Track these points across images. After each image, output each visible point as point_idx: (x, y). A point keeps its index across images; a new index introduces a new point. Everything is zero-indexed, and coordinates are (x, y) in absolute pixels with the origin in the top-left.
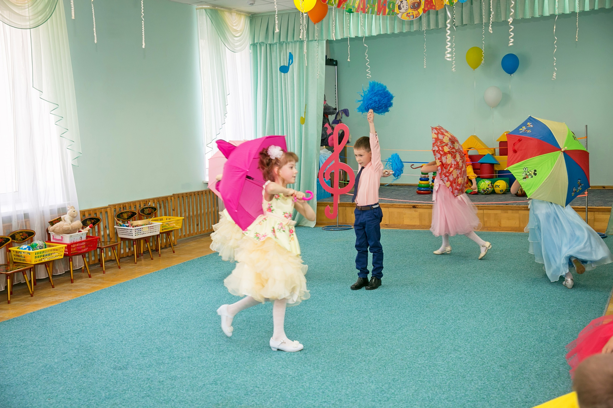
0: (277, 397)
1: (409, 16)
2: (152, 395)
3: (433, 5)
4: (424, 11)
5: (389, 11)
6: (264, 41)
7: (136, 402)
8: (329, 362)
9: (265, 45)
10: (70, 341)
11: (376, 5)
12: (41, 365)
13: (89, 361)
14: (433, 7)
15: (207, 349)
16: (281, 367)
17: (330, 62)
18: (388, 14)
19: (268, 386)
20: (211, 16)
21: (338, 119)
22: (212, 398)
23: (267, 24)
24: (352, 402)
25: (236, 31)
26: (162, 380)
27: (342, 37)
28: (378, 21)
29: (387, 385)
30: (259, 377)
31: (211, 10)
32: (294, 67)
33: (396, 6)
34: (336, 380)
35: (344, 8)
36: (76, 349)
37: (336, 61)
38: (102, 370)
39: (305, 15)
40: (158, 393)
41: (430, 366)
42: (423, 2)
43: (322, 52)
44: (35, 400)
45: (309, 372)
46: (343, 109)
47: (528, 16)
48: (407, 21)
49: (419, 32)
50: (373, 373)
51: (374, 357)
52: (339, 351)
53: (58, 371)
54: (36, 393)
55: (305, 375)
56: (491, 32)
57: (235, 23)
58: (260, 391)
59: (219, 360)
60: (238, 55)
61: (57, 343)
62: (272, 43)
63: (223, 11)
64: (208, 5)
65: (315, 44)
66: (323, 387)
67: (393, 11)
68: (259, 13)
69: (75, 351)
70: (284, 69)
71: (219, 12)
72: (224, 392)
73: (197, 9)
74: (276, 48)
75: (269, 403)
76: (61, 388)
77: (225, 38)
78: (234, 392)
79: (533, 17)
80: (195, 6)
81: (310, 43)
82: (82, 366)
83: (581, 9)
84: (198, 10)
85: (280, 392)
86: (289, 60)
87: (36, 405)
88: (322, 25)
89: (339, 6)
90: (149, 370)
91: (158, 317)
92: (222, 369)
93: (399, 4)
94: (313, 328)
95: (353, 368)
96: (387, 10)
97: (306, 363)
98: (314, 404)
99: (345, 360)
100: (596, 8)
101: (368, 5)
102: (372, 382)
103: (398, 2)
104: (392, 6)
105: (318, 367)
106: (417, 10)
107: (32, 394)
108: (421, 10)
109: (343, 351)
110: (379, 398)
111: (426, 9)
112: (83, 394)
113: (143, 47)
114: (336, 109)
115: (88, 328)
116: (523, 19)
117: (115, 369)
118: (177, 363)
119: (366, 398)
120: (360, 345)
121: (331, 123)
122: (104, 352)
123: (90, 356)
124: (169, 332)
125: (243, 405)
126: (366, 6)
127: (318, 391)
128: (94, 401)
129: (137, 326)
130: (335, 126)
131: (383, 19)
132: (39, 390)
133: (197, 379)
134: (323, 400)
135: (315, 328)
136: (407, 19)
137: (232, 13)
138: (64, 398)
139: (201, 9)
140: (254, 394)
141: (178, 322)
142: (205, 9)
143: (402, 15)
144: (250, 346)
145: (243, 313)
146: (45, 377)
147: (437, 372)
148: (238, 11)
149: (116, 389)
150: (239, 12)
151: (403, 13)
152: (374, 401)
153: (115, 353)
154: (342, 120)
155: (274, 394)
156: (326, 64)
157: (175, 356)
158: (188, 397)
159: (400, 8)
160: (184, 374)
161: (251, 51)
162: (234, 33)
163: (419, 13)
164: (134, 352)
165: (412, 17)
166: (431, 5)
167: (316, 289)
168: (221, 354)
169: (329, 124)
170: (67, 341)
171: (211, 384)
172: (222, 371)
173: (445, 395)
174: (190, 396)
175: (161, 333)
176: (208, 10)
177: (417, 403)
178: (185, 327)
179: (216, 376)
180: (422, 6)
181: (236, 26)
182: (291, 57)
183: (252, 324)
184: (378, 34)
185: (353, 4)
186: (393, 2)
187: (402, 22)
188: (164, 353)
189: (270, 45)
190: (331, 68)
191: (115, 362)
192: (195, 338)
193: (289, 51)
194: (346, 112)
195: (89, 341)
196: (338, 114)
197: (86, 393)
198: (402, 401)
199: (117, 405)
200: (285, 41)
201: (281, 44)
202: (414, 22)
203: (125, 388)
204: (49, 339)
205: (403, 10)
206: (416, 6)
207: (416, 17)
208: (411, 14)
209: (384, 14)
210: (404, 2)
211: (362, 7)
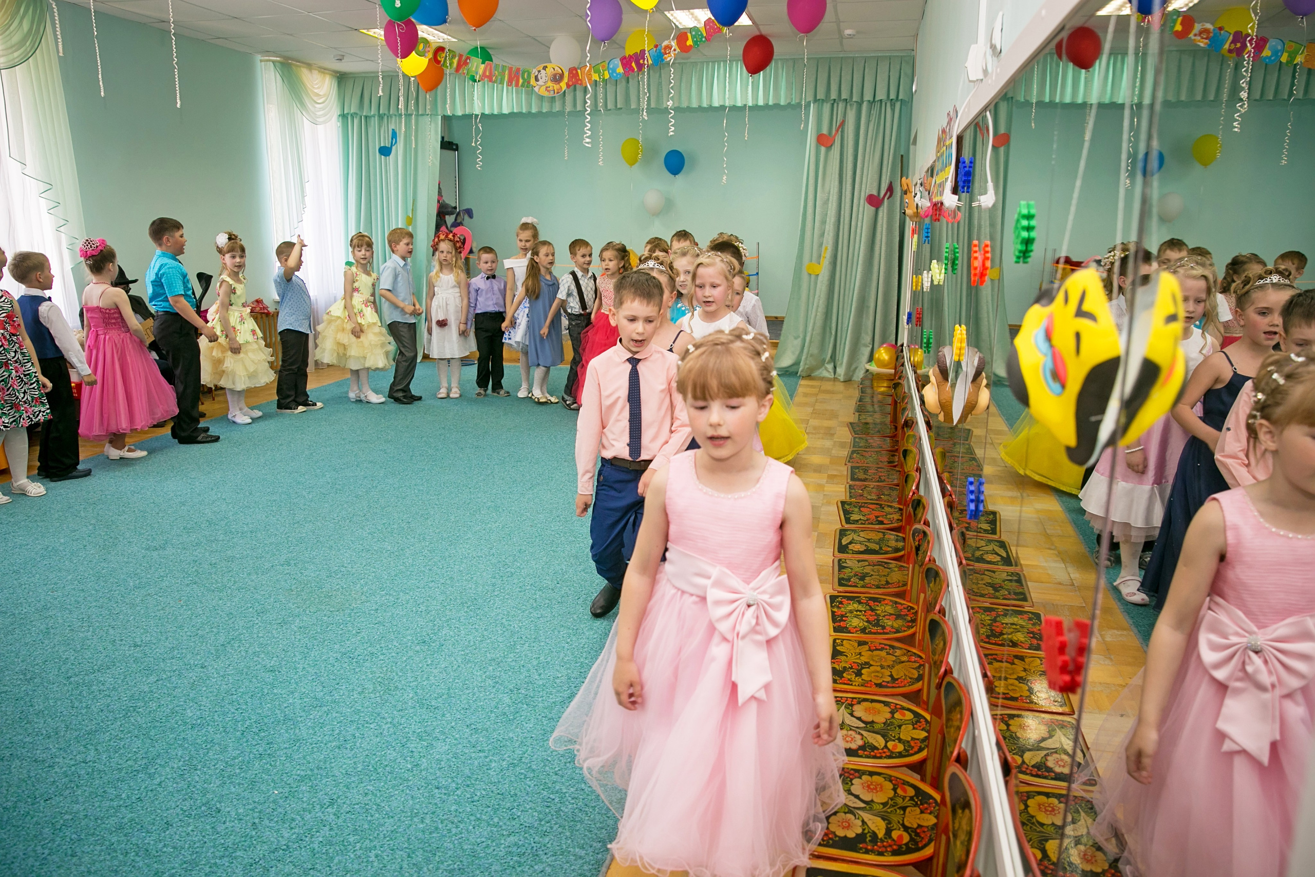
0: (371, 577)
1: (549, 91)
2: (200, 582)
3: (579, 80)
4: (568, 86)
5: (523, 83)
6: (358, 112)
7: (178, 591)
8: (439, 533)
9: (358, 117)
10: (83, 514)
11: (507, 72)
12: (39, 547)
13: (111, 540)
14: (579, 82)
15: (278, 520)
16: (375, 540)
17: (447, 145)
18: (522, 86)
19: (359, 565)
20: (282, 72)
21: (459, 221)
22: (283, 583)
23: (361, 88)
24: (466, 580)
25: (318, 95)
26: (214, 562)
27: (463, 113)
28: (510, 94)
29: (511, 558)
30: (347, 555)
31: (281, 63)
32: (399, 149)
33: (533, 77)
34: (447, 554)
35: (464, 74)
36: (91, 524)
37: (457, 145)
38: (130, 551)
39: (413, 79)
40: (208, 579)
41: (565, 533)
42: (566, 74)
43: (436, 131)
44: (31, 593)
45: (413, 546)
46: (465, 208)
47: (695, 105)
48: (547, 98)
49: (561, 113)
50: (495, 544)
51: (497, 524)
52: (452, 518)
53: (65, 555)
54: (32, 584)
55: (407, 550)
56: (646, 118)
57: (316, 84)
58: (348, 571)
59: (293, 534)
60: (320, 128)
61: (63, 518)
62: (369, 114)
63: (300, 67)
64: (277, 57)
65: (428, 119)
66: (430, 563)
67: (529, 82)
68: (351, 73)
69: (91, 527)
70: (385, 151)
71: (294, 67)
72: (300, 575)
73: (261, 61)
74: (375, 122)
75: (359, 585)
76: (69, 577)
77: (302, 103)
78: (312, 574)
79: (700, 107)
80: (259, 57)
81: (420, 118)
82: (100, 547)
83: (755, 103)
84: (263, 63)
85: (374, 572)
86: (392, 139)
87: (33, 600)
88: (436, 94)
89: (458, 70)
90: (196, 550)
91: (209, 481)
92: (297, 545)
93: (536, 75)
94: (419, 490)
95: (470, 538)
96: (521, 81)
97: (409, 534)
98: (418, 585)
99: (459, 529)
100: (771, 103)
101: (496, 72)
102: (493, 555)
103: (534, 72)
104: (527, 77)
105: (424, 539)
106: (559, 83)
107: (27, 586)
108: (563, 85)
109: (457, 518)
110: (501, 574)
111: (570, 83)
112: (103, 584)
113: (178, 106)
114: (455, 208)
115: (109, 497)
116: (688, 107)
117: (147, 549)
118: (235, 540)
119: (485, 574)
120: (479, 509)
121: (449, 226)
122: (133, 528)
123: (112, 534)
124: (225, 499)
125: (324, 590)
126: (493, 74)
127: (423, 569)
128: (117, 592)
129: (180, 493)
130: (455, 230)
131: (517, 92)
132: (37, 581)
133: (263, 559)
134: (430, 579)
135: (422, 490)
136: (546, 94)
137: (313, 71)
138: (74, 589)
139: (269, 61)
140: (340, 575)
141: (237, 486)
142: (273, 62)
143: (539, 89)
144: (335, 515)
145: (327, 473)
146: (45, 562)
147: (574, 539)
148: (320, 68)
149: (149, 576)
150: (323, 70)
151: (542, 86)
152: (494, 578)
153: (149, 528)
154: (464, 223)
155: (366, 574)
156: (442, 148)
157: (233, 530)
158: (250, 583)
159: (537, 79)
160: (245, 553)
161: (339, 124)
162: (315, 98)
163: (561, 87)
164: (175, 528)
165: (552, 92)
166: (576, 78)
167: (425, 441)
168: (296, 525)
169: (447, 227)
170: (79, 515)
171: (282, 565)
172: (297, 548)
173: (582, 566)
174: (253, 581)
175: (214, 502)
176: (277, 64)
177: (547, 578)
178: (247, 494)
179: (289, 555)
180: (566, 80)
181: (318, 88)
182: (394, 135)
183: (339, 487)
184: (510, 111)
185: (476, 68)
186: (528, 71)
187: (541, 98)
188: (217, 527)
189: (366, 117)
190: (449, 153)
191: (148, 540)
192: (260, 506)
193: (392, 127)
194: (469, 212)
195: (111, 514)
196: (458, 214)
197: (106, 582)
198: (528, 575)
199: (151, 596)
200: (386, 113)
201: (381, 117)
202: (557, 99)
203: (162, 574)
204: (52, 512)
205: (541, 82)
206: (558, 78)
207: (558, 93)
208: (551, 88)
209: (517, 85)
210: (543, 71)
211: (487, 74)
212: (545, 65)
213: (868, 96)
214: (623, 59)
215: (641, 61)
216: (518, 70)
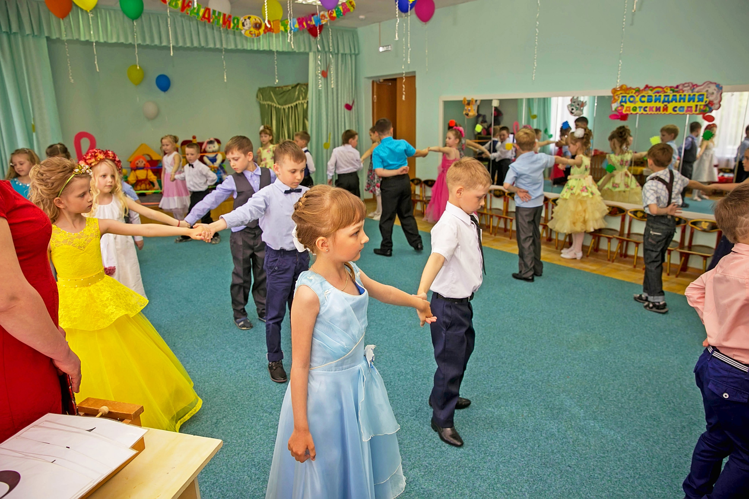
1: (252, 34)
4: (265, 32)
11: (222, 17)
14: (272, 31)
18: (233, 28)
33: (240, 23)
35: (187, 13)
42: (263, 24)
48: (250, 39)
67: (238, 26)
93: (243, 21)
96: (232, 25)
101: (214, 16)
103: (242, 20)
104: (236, 22)
106: (258, 30)
108: (262, 31)
111: (266, 30)
126: (211, 16)
136: (250, 36)
143: (245, 32)
151: (246, 30)
159: (243, 25)
163: (260, 33)
165: (254, 35)
180: (263, 28)
185: (198, 11)
186: (237, 19)
205: (246, 28)
206: (257, 26)
207: (258, 36)
208: (253, 32)
209: (229, 27)
210: (248, 20)
211: (207, 16)
212: (249, 16)
213: (341, 51)
214: (298, 19)
215: (309, 22)
216: (230, 17)
